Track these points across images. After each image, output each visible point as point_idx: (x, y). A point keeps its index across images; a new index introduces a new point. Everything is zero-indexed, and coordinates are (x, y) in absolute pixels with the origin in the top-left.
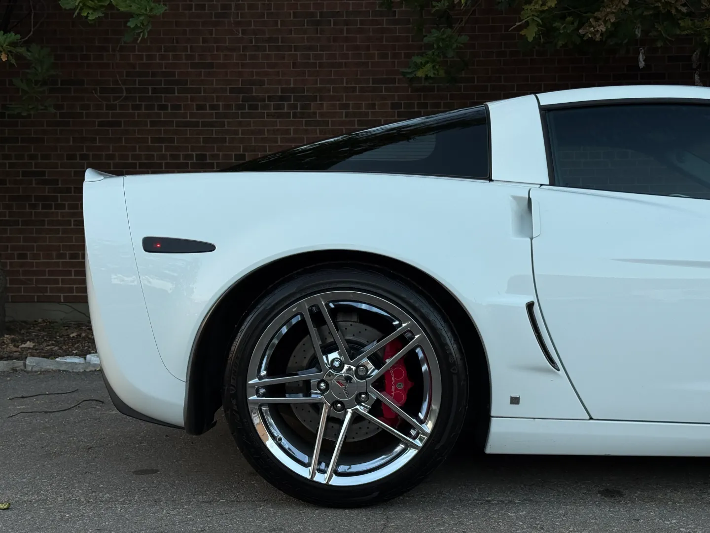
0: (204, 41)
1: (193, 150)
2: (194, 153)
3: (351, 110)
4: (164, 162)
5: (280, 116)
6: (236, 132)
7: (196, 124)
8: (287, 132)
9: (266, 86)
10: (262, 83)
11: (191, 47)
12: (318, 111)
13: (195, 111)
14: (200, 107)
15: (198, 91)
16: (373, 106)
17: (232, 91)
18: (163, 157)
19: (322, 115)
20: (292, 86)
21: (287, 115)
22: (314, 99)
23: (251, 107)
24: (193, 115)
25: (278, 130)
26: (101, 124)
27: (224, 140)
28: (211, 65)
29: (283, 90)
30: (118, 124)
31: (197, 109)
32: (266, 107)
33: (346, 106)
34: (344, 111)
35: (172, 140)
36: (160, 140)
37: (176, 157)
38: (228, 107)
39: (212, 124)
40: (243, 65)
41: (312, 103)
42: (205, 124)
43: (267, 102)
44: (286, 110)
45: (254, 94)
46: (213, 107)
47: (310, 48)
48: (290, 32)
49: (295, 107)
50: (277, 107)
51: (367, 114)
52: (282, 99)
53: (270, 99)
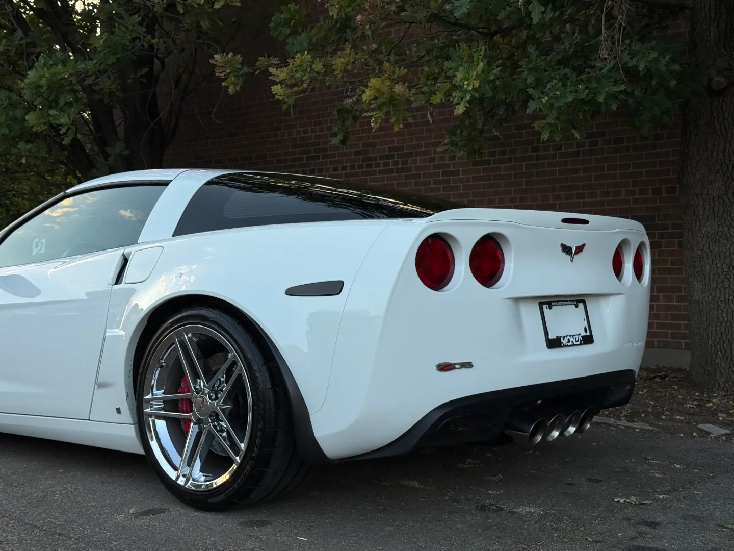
3: (437, 163)
5: (387, 172)
9: (378, 147)
10: (375, 145)
12: (413, 166)
15: (333, 156)
16: (454, 158)
17: (355, 153)
19: (417, 168)
20: (395, 145)
21: (391, 171)
22: (411, 155)
23: (368, 166)
29: (390, 149)
32: (377, 165)
33: (434, 160)
34: (432, 164)
38: (352, 167)
41: (409, 159)
43: (378, 161)
44: (391, 167)
45: (370, 155)
46: (344, 168)
49: (396, 163)
50: (385, 165)
51: (449, 166)
52: (389, 157)
53: (381, 158)
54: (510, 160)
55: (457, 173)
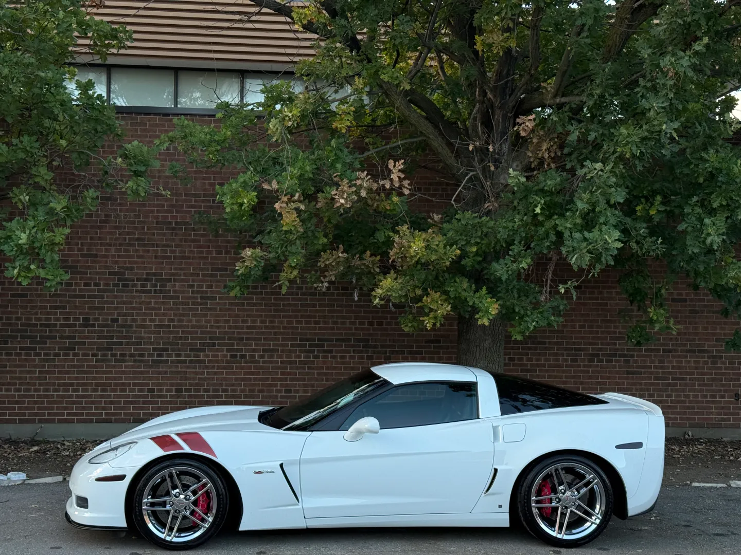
0: (91, 239)
1: (80, 314)
2: (81, 317)
3: (195, 289)
4: (58, 323)
5: (144, 292)
6: (113, 303)
7: (83, 297)
8: (150, 303)
9: (135, 271)
10: (132, 269)
11: (81, 243)
12: (172, 289)
13: (83, 287)
14: (86, 285)
15: (86, 273)
16: (211, 287)
17: (110, 274)
18: (58, 319)
19: (175, 292)
20: (154, 271)
21: (150, 292)
22: (170, 280)
23: (124, 285)
24: (81, 290)
25: (143, 301)
26: (12, 296)
27: (103, 308)
28: (96, 256)
29: (148, 274)
30: (26, 296)
31: (84, 286)
32: (135, 285)
33: (192, 286)
34: (190, 290)
35: (65, 308)
36: (57, 308)
37: (68, 319)
38: (107, 285)
39: (95, 297)
40: (119, 256)
41: (168, 284)
42: (89, 297)
43: (135, 282)
44: (149, 288)
45: (126, 276)
46: (96, 285)
47: (167, 246)
48: (154, 234)
49: (156, 286)
50: (142, 286)
51: (207, 293)
52: (146, 280)
53: (138, 280)
54: (261, 293)
55: (214, 298)
